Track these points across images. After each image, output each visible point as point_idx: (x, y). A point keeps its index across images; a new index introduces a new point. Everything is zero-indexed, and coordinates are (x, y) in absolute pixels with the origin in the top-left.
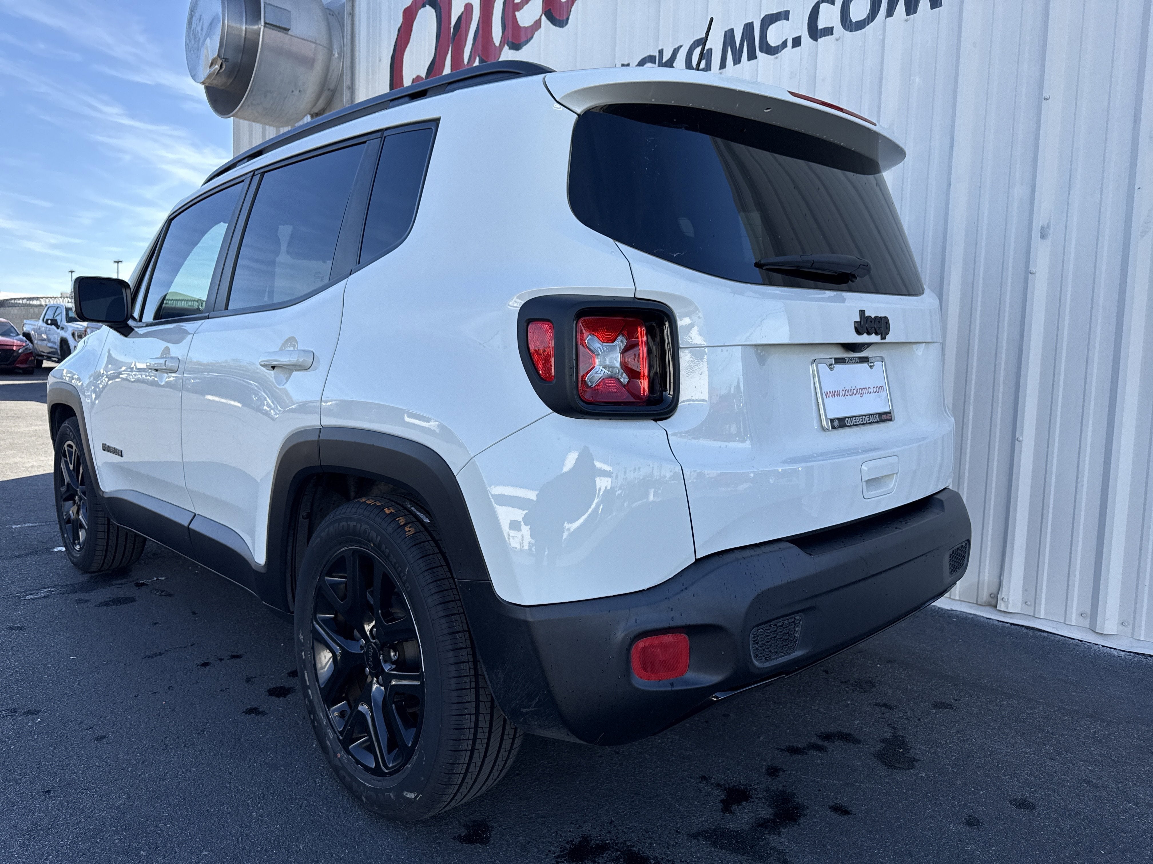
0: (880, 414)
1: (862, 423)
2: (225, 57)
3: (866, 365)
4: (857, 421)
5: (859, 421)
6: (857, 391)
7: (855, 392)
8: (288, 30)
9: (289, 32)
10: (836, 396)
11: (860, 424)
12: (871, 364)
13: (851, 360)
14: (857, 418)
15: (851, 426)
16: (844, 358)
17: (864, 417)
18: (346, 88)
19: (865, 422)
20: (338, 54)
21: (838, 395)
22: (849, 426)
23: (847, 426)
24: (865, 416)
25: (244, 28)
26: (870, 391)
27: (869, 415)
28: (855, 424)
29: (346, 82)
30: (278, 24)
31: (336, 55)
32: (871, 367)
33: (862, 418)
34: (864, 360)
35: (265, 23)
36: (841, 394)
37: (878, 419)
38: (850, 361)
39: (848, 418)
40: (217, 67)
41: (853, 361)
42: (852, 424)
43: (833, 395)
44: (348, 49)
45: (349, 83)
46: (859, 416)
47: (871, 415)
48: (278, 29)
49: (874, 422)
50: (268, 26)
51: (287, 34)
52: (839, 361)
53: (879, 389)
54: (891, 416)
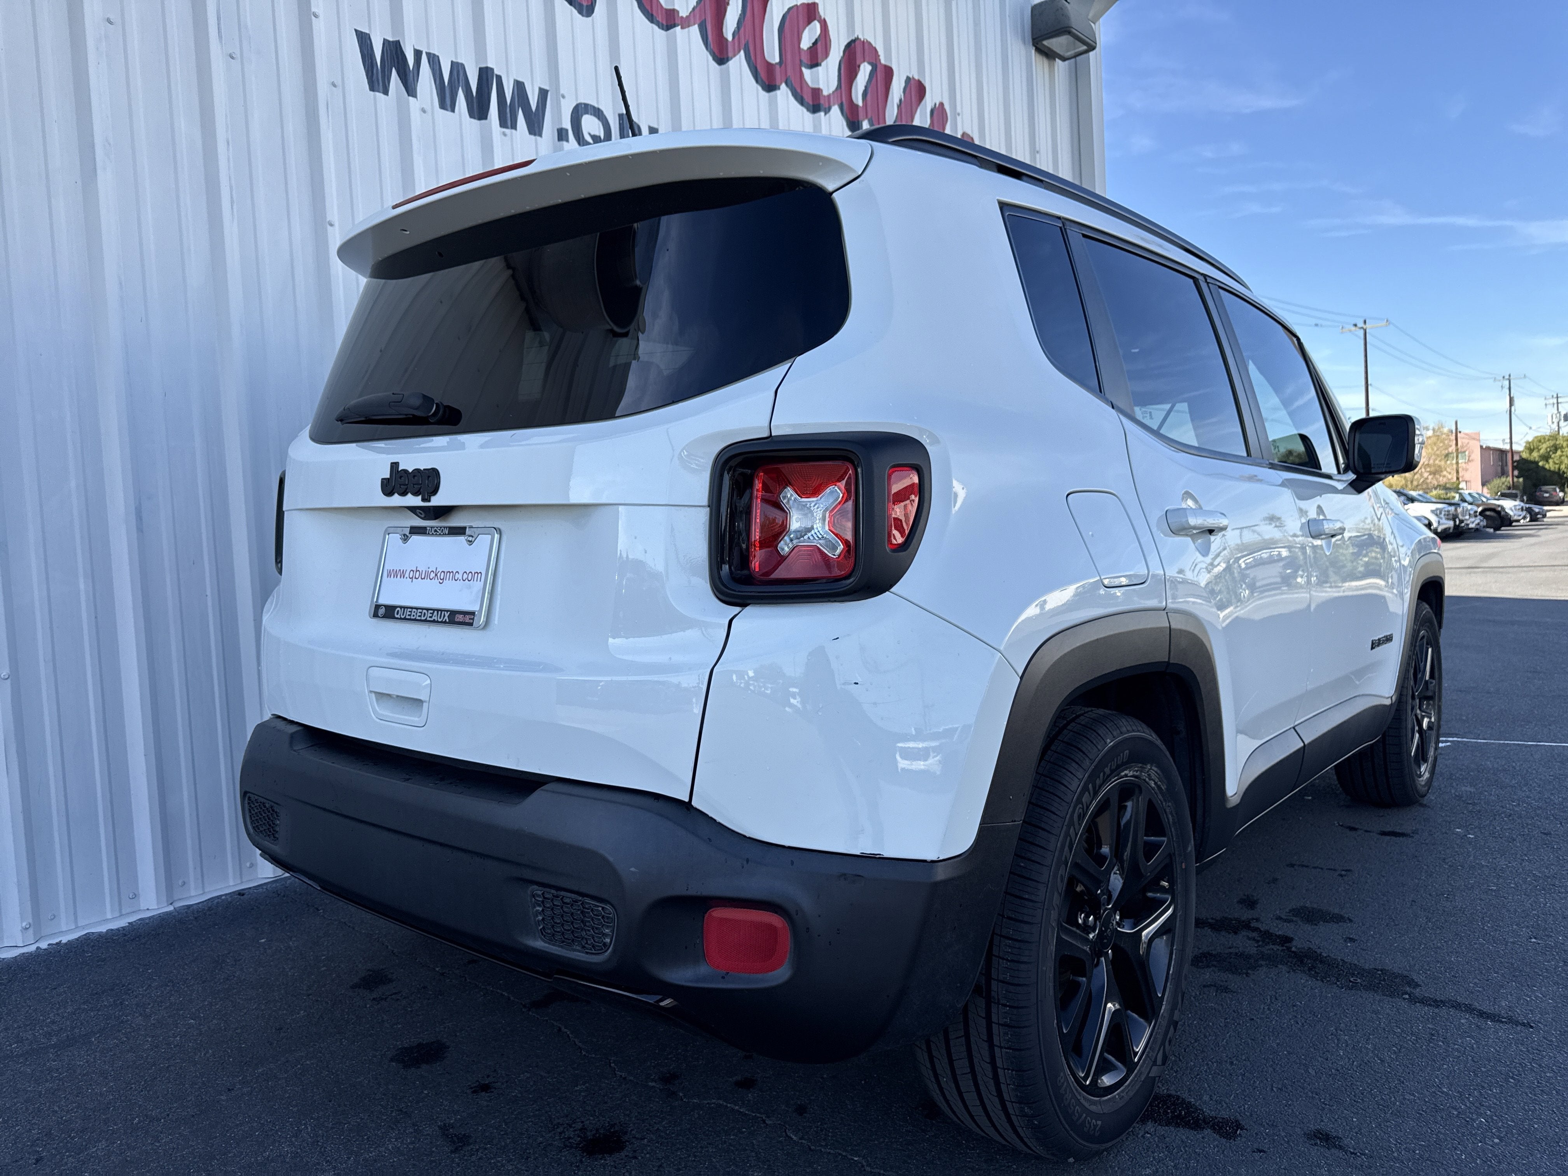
0: (453, 613)
1: (419, 618)
3: (462, 539)
4: (413, 614)
5: (415, 614)
6: (436, 575)
7: (433, 575)
10: (399, 576)
11: (415, 620)
12: (470, 539)
13: (436, 531)
14: (414, 610)
15: (401, 619)
16: (425, 528)
17: (424, 611)
19: (423, 618)
21: (403, 575)
22: (397, 618)
23: (395, 618)
24: (428, 610)
26: (457, 576)
27: (434, 610)
28: (407, 617)
32: (470, 542)
33: (421, 613)
34: (458, 531)
36: (407, 575)
37: (446, 618)
38: (433, 532)
39: (401, 607)
41: (437, 532)
42: (403, 617)
43: (396, 576)
46: (417, 609)
47: (438, 610)
49: (438, 622)
52: (416, 531)
53: (471, 576)
54: (473, 619)
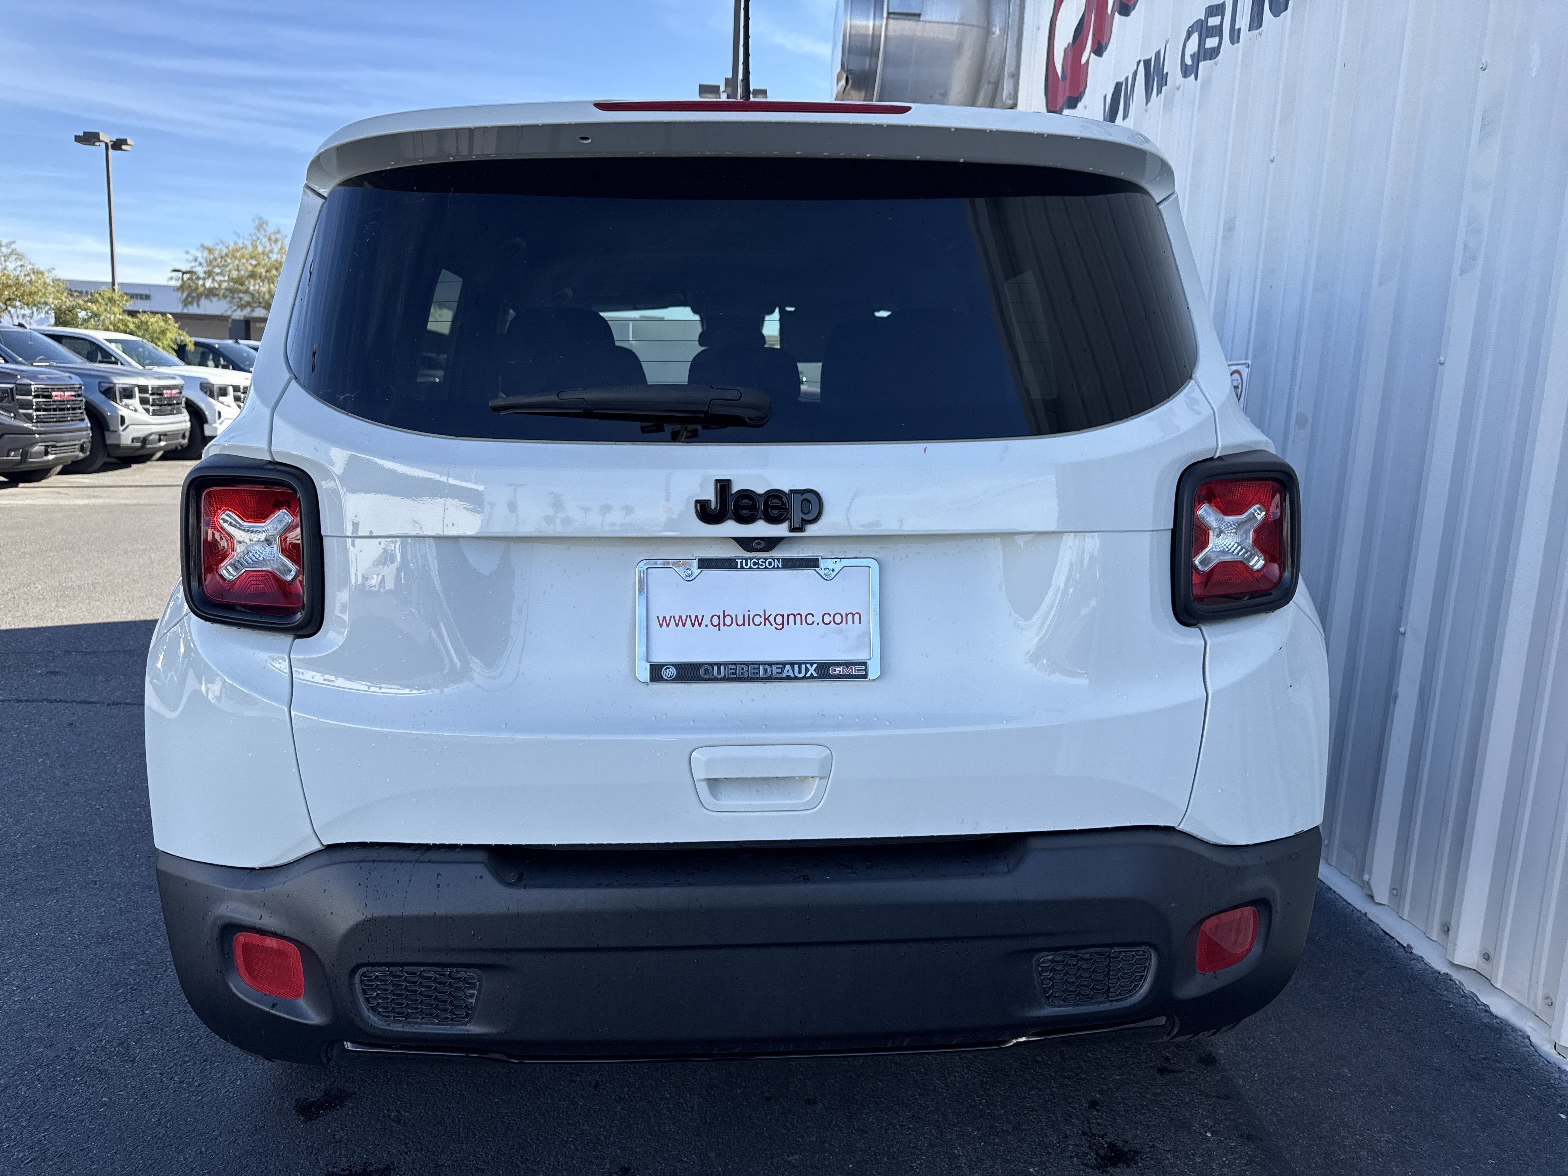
2: (850, 68)
6: (765, 619)
8: (919, 15)
9: (922, 18)
12: (825, 570)
13: (755, 564)
18: (1009, 76)
20: (1000, 30)
25: (871, 24)
26: (809, 620)
29: (1009, 69)
30: (905, 11)
31: (998, 32)
35: (889, 13)
38: (750, 565)
40: (843, 82)
41: (758, 565)
44: (1014, 20)
45: (1013, 69)
48: (907, 17)
50: (892, 16)
51: (919, 21)
52: (714, 564)
